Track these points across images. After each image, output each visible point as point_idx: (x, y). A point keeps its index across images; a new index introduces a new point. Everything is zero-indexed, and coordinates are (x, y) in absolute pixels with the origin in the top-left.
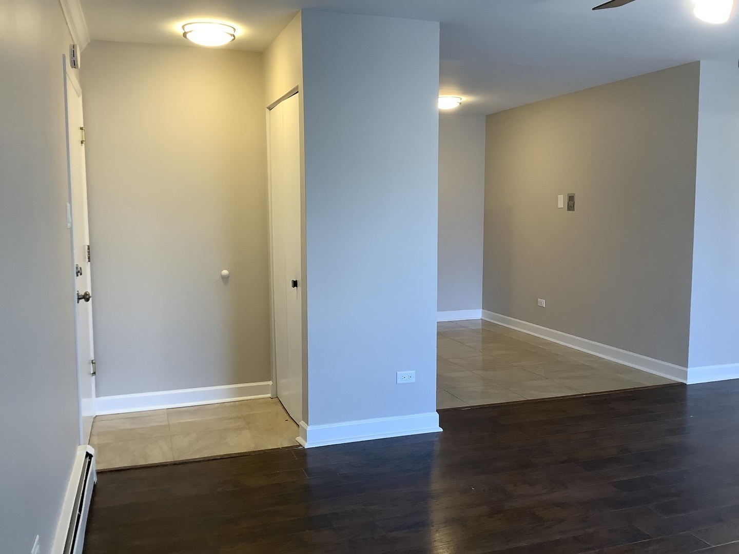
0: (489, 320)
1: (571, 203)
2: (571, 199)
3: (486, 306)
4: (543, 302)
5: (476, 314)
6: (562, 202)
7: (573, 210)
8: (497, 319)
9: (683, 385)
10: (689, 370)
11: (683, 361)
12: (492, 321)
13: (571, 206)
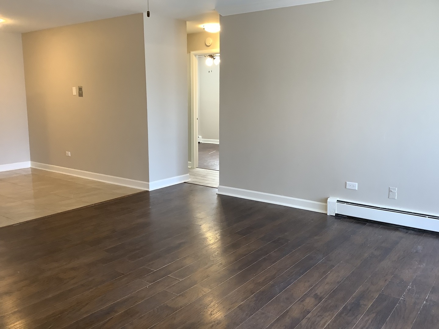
0: (36, 168)
1: (81, 92)
2: (80, 89)
3: (33, 158)
4: (69, 154)
5: (27, 164)
6: (75, 91)
7: (82, 96)
8: (40, 166)
9: (148, 192)
10: (150, 183)
11: (146, 178)
12: (38, 168)
13: (81, 95)
